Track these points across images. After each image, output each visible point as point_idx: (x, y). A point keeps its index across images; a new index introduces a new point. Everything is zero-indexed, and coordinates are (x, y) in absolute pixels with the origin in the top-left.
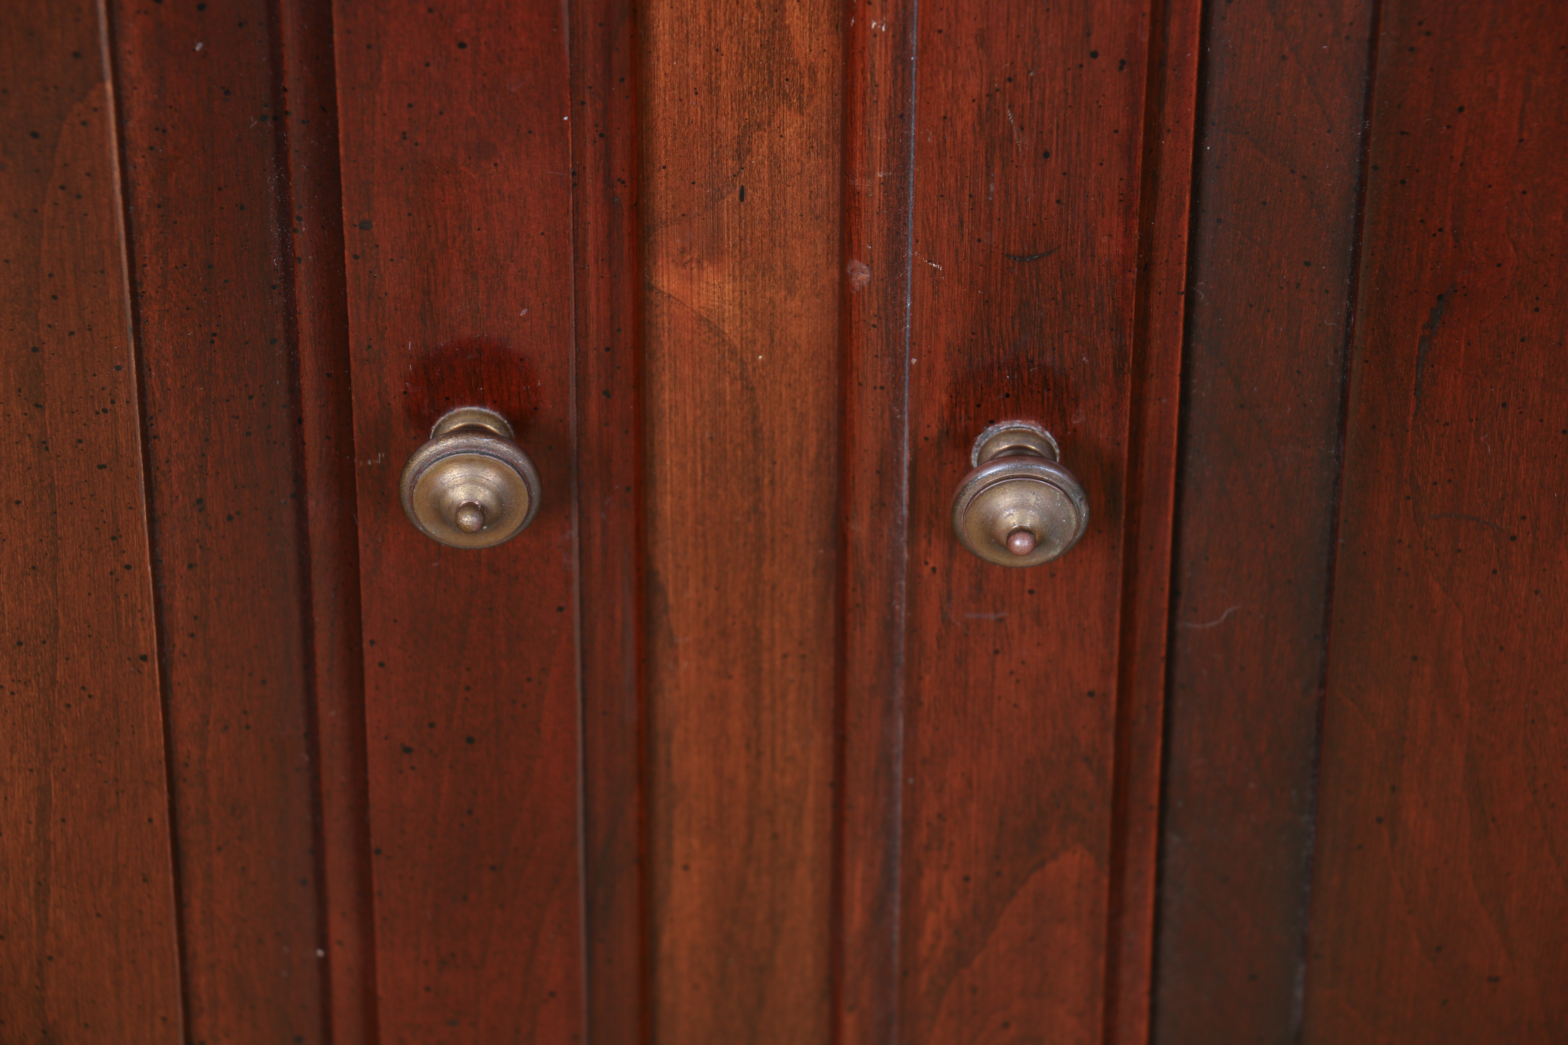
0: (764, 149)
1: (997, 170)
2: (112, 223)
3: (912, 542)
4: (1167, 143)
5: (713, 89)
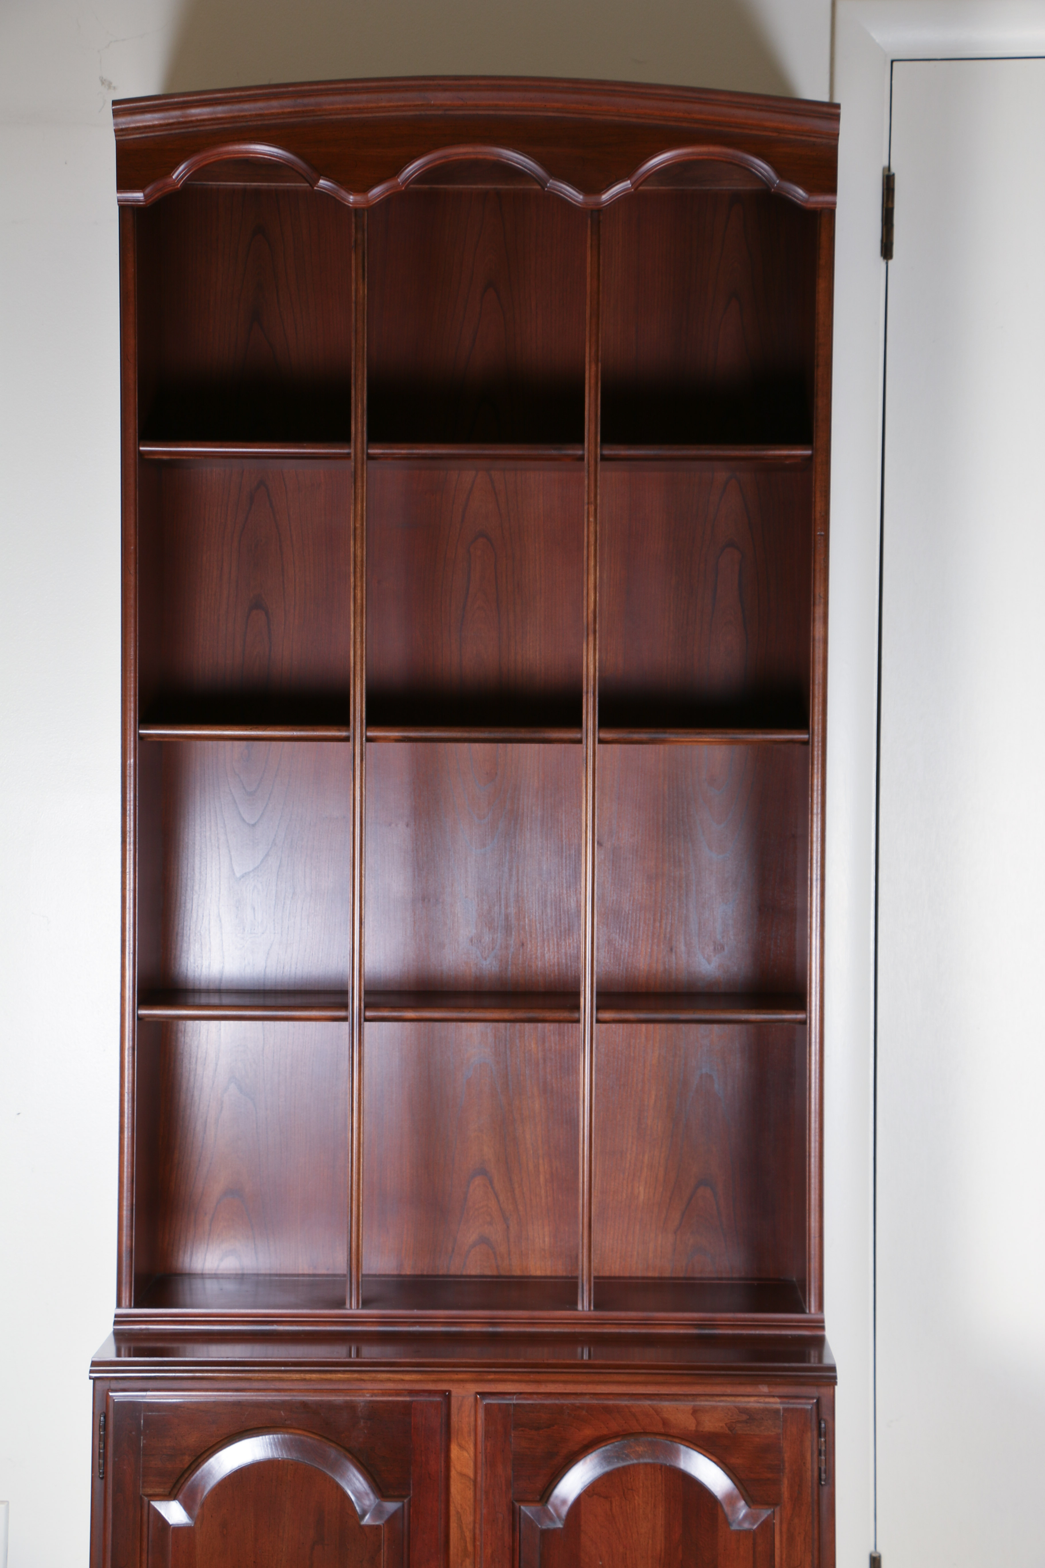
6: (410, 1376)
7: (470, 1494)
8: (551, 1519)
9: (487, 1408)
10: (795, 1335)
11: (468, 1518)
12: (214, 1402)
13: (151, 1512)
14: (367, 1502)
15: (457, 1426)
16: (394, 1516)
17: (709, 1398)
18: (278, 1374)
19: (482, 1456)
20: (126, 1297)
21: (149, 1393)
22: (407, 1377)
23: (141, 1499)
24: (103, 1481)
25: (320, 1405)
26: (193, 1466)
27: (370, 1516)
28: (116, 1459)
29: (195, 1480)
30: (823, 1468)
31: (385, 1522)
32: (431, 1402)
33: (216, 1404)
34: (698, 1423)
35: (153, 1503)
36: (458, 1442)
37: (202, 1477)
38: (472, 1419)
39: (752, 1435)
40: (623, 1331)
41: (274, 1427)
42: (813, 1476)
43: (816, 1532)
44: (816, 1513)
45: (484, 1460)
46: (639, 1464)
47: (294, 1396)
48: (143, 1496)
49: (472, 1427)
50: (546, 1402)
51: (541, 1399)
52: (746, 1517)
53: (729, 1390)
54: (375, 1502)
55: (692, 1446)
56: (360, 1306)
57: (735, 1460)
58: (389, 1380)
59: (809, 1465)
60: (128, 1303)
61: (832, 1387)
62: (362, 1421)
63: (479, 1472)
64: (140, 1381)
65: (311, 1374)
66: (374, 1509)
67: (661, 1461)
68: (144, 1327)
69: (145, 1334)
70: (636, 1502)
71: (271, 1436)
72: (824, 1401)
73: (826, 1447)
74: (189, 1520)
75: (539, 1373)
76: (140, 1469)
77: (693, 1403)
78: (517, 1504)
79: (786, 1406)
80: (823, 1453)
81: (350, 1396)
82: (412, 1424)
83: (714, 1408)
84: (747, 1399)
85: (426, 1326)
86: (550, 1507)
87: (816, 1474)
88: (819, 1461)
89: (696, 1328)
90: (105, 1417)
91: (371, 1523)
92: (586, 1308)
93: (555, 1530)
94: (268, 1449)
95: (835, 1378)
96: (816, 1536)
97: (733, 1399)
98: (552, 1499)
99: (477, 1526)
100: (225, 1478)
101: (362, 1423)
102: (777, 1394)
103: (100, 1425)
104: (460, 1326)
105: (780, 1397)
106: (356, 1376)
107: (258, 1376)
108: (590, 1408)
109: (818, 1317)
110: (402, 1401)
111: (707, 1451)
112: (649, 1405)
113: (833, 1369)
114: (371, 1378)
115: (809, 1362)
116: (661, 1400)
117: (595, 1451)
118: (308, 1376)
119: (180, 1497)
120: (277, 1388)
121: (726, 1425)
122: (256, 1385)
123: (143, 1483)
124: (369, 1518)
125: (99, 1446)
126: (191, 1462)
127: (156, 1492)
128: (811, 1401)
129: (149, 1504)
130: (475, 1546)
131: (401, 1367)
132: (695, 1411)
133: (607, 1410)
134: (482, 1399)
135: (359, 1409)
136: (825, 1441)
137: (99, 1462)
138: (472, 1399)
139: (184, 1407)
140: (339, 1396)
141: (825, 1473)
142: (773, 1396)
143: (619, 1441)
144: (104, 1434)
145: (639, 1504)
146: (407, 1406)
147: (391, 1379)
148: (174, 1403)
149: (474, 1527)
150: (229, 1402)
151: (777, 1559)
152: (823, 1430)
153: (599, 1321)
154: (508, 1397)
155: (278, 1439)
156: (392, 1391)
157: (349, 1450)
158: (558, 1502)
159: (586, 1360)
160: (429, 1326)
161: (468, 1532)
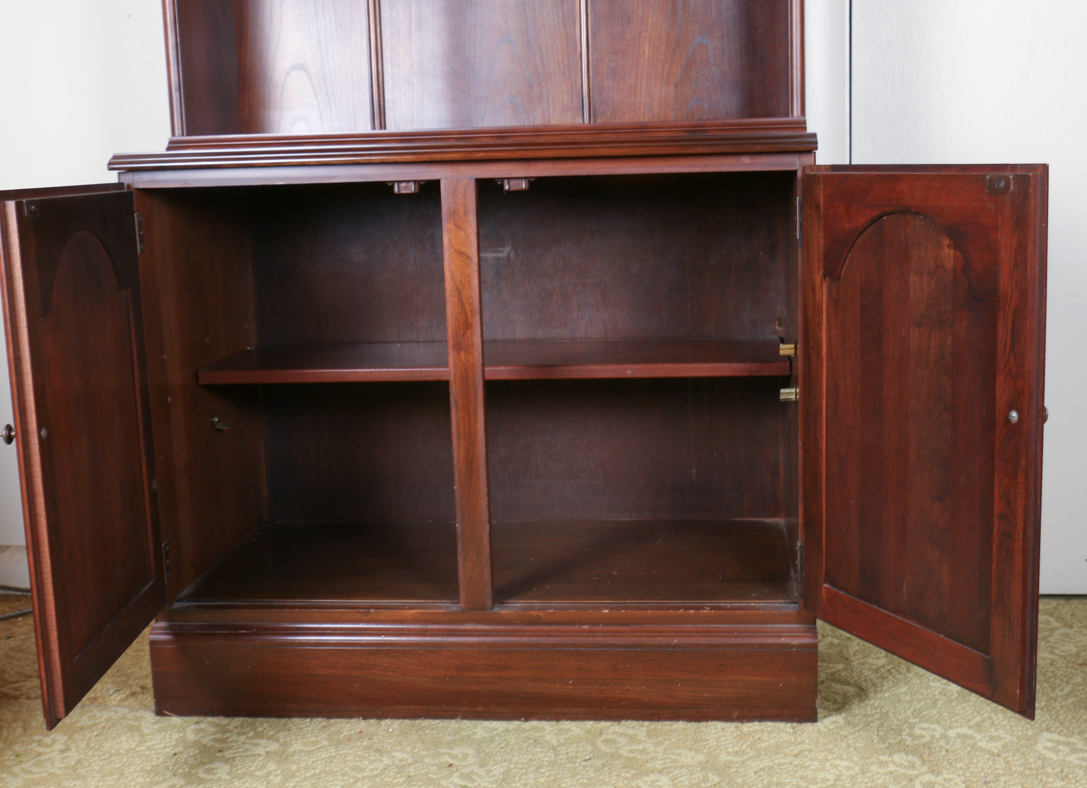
11: (467, 293)
36: (455, 223)
60: (180, 131)
89: (687, 133)
109: (800, 119)
153: (598, 132)
161: (468, 306)
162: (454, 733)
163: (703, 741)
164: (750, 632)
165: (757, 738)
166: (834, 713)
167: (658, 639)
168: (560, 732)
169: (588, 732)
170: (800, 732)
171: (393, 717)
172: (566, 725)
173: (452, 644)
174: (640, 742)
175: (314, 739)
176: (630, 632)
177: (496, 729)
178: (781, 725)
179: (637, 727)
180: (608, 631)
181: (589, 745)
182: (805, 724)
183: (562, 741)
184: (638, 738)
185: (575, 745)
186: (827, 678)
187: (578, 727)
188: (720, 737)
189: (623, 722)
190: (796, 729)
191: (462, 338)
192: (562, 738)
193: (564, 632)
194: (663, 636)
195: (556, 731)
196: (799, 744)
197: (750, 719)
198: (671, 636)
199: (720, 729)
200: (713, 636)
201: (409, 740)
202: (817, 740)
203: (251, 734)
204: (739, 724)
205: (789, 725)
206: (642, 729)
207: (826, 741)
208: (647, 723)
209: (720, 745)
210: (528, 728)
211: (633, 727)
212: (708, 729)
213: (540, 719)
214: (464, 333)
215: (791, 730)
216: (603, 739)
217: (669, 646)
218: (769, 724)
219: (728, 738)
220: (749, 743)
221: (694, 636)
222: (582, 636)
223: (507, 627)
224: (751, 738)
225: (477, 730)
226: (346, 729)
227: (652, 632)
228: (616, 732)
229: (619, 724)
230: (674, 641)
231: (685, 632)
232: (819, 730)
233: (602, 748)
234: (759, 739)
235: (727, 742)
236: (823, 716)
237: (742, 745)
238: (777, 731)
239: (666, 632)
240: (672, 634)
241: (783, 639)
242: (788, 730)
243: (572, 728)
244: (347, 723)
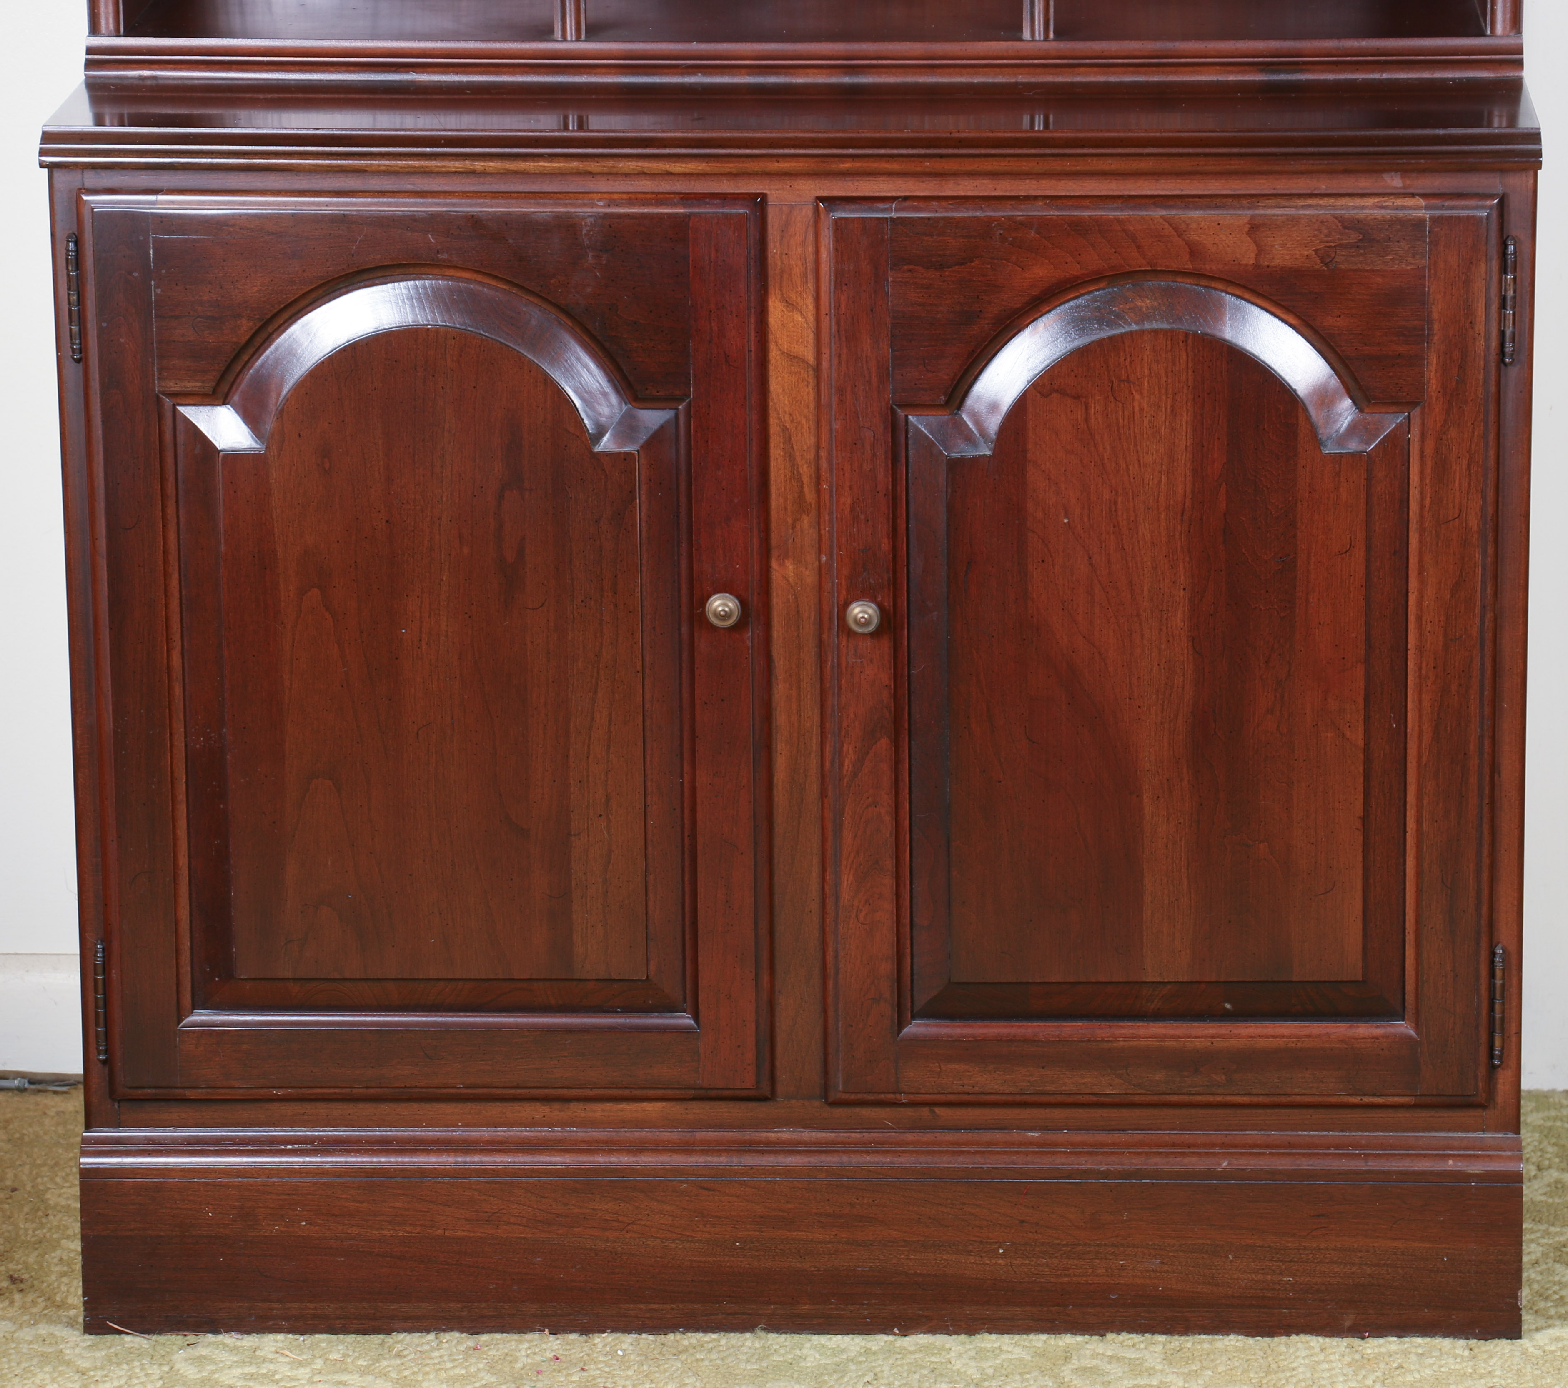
0: (799, 527)
1: (856, 525)
2: (637, 540)
3: (838, 637)
4: (899, 521)
5: (786, 509)
6: (684, 165)
7: (808, 393)
8: (969, 438)
9: (839, 226)
10: (1461, 79)
11: (805, 440)
12: (293, 215)
13: (180, 427)
14: (605, 410)
15: (779, 263)
16: (657, 438)
17: (1284, 202)
18: (418, 160)
19: (830, 320)
20: (107, 13)
21: (161, 198)
22: (678, 167)
23: (159, 401)
24: (80, 366)
25: (505, 221)
26: (259, 340)
27: (611, 435)
28: (104, 325)
29: (262, 365)
30: (1508, 332)
31: (642, 447)
32: (727, 216)
33: (298, 219)
34: (1260, 251)
35: (181, 409)
36: (782, 294)
37: (278, 362)
38: (811, 249)
39: (1367, 271)
40: (1112, 79)
41: (415, 265)
42: (1487, 347)
43: (1492, 453)
44: (1492, 418)
45: (834, 327)
46: (1142, 332)
47: (454, 205)
48: (161, 396)
49: (810, 266)
50: (956, 215)
51: (947, 210)
52: (1353, 428)
53: (1323, 185)
54: (621, 409)
55: (1247, 296)
56: (583, 36)
57: (1334, 322)
58: (642, 174)
59: (1480, 327)
60: (111, 27)
61: (1532, 173)
62: (590, 254)
63: (825, 350)
64: (143, 172)
65: (485, 161)
66: (620, 423)
67: (1186, 325)
68: (146, 73)
69: (151, 88)
70: (1136, 404)
71: (411, 283)
72: (1515, 203)
73: (1515, 292)
74: (256, 442)
75: (941, 156)
76: (152, 344)
77: (1250, 212)
78: (901, 413)
79: (1438, 213)
80: (1509, 303)
81: (566, 205)
82: (691, 258)
83: (1294, 221)
84: (1358, 202)
85: (717, 74)
86: (965, 417)
87: (1494, 344)
88: (1502, 319)
89: (1261, 71)
90: (76, 243)
91: (613, 448)
92: (1039, 35)
93: (976, 460)
94: (405, 308)
95: (1539, 153)
96: (1492, 462)
97: (1331, 201)
98: (970, 402)
99: (823, 454)
100: (323, 362)
101: (590, 258)
102: (1421, 191)
103: (67, 259)
104: (786, 74)
105: (1424, 196)
106: (575, 164)
107: (379, 165)
108: (1044, 225)
109: (1511, 41)
110: (670, 215)
111: (1277, 304)
112: (1162, 217)
113: (1535, 137)
114: (606, 170)
115: (1490, 125)
116: (1186, 207)
117: (1055, 308)
118: (479, 165)
119: (236, 398)
120: (419, 189)
121: (1316, 254)
122: (375, 183)
123: (160, 370)
124: (609, 440)
125: (69, 299)
126: (253, 331)
127: (186, 387)
128: (1488, 203)
129: (175, 412)
130: (819, 492)
131: (665, 147)
132: (1254, 228)
133: (1078, 227)
134: (829, 210)
135: (584, 232)
136: (1515, 279)
137: (71, 329)
138: (808, 211)
139: (233, 225)
140: (544, 205)
141: (1513, 341)
142: (1413, 195)
143: (1104, 289)
144: (77, 274)
145: (1141, 410)
146: (680, 224)
147: (646, 171)
148: (213, 216)
149: (818, 457)
150: (324, 216)
151: (1414, 506)
152: (1510, 258)
153: (1065, 61)
154: (881, 205)
155: (425, 288)
156: (648, 196)
157: (566, 311)
158: (981, 408)
159: (1039, 131)
160: (722, 74)
161: (805, 466)
162: (756, 1357)
163: (1283, 1371)
164: (1383, 1147)
165: (1395, 1365)
166: (1558, 1322)
167: (1186, 1160)
168: (981, 1354)
169: (1041, 1354)
170: (1485, 1356)
171: (615, 1330)
172: (989, 1341)
173: (751, 1171)
174: (1151, 1372)
175: (463, 1372)
176: (1128, 1145)
177: (843, 1351)
178: (1446, 1343)
179: (1142, 1346)
180: (1083, 1144)
181: (1047, 1378)
182: (1496, 1341)
183: (990, 1372)
184: (1146, 1365)
185: (1018, 1377)
186: (1545, 1255)
187: (1016, 1344)
188: (1318, 1363)
189: (1110, 1336)
190: (1476, 1350)
191: (791, 531)
192: (988, 1366)
193: (989, 1144)
194: (1199, 1154)
195: (972, 1353)
196: (1481, 1377)
197: (1380, 1330)
198: (1215, 1154)
199: (1317, 1350)
200: (1304, 1155)
201: (665, 1371)
202: (1519, 1370)
203: (319, 1364)
204: (1356, 1342)
205: (1462, 1342)
206: (1151, 1349)
207: (1538, 1372)
208: (1161, 1338)
209: (1318, 1378)
210: (912, 1348)
211: (1134, 1345)
212: (1292, 1350)
213: (933, 1331)
214: (795, 521)
215: (1466, 1353)
216: (1075, 1367)
217: (1210, 1174)
218: (1419, 1340)
219: (1334, 1365)
220: (1379, 1374)
221: (1264, 1154)
222: (1027, 1154)
223: (867, 1136)
224: (1382, 1365)
225: (805, 1351)
226: (523, 1353)
227: (1174, 1145)
228: (1098, 1354)
229: (1102, 1341)
230: (1220, 1165)
231: (1244, 1146)
232: (1524, 1352)
233: (1075, 1382)
234: (1400, 1367)
235: (1333, 1372)
236: (1534, 1327)
237: (1364, 1377)
238: (1436, 1354)
239: (1204, 1145)
240: (1217, 1150)
241: (1451, 1162)
242: (1459, 1351)
243: (1005, 1348)
244: (521, 1342)
